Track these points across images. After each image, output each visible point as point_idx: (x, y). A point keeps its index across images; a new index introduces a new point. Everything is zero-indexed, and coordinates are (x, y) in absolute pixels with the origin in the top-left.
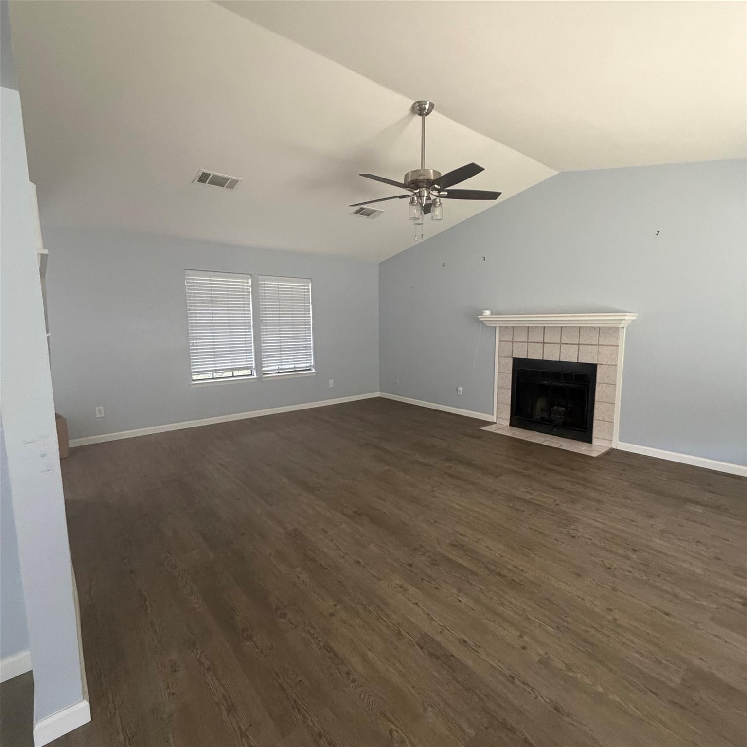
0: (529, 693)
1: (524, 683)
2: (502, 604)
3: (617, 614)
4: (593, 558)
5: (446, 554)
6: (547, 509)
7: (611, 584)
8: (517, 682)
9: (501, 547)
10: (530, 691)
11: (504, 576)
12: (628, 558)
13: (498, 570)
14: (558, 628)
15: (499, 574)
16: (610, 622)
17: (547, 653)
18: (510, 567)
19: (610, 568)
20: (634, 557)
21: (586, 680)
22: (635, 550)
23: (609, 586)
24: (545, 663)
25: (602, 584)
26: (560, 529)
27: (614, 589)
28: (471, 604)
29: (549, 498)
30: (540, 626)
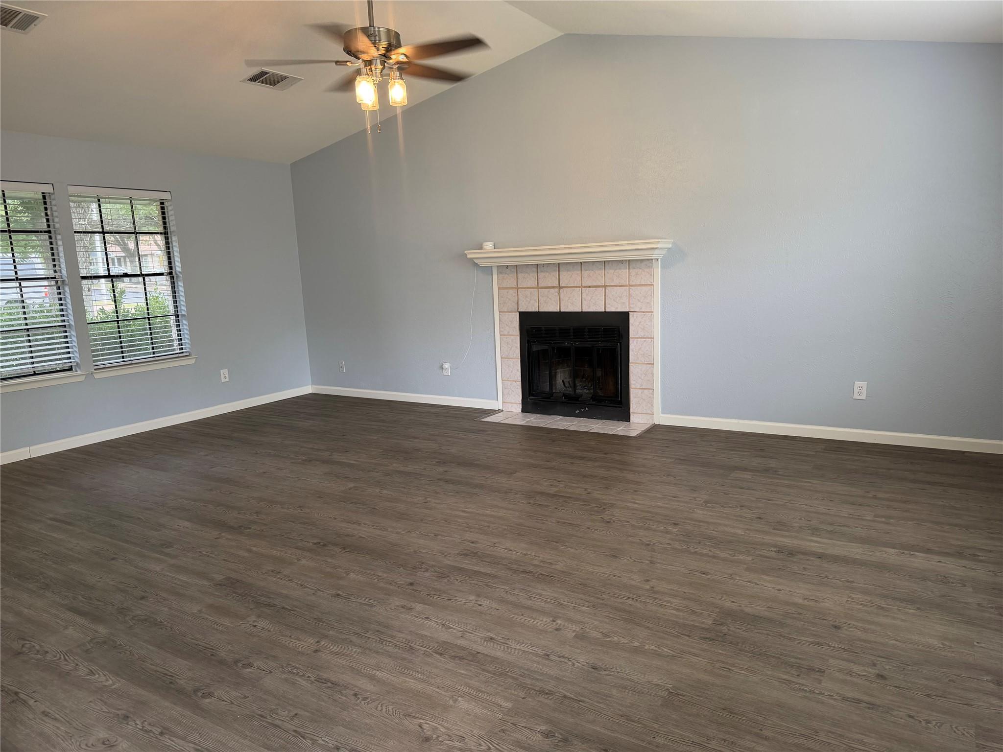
0: (565, 663)
1: (559, 657)
2: (530, 598)
3: (653, 583)
4: (631, 539)
5: (456, 564)
6: (577, 499)
7: (649, 559)
8: (552, 657)
9: (523, 545)
10: (567, 661)
11: (530, 572)
12: (667, 532)
13: (521, 568)
14: (594, 606)
15: (524, 572)
16: (647, 590)
17: (582, 628)
18: (536, 563)
19: (648, 545)
20: (675, 530)
21: (623, 641)
22: (675, 524)
23: (648, 560)
24: (581, 637)
25: (640, 560)
26: (593, 517)
27: (652, 562)
28: (495, 605)
29: (578, 487)
30: (574, 608)
